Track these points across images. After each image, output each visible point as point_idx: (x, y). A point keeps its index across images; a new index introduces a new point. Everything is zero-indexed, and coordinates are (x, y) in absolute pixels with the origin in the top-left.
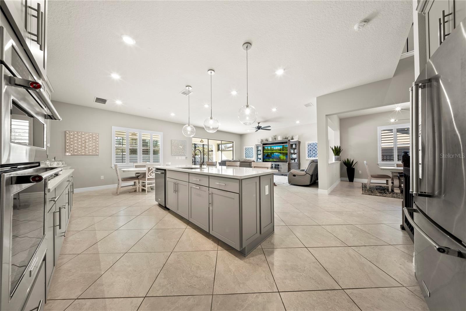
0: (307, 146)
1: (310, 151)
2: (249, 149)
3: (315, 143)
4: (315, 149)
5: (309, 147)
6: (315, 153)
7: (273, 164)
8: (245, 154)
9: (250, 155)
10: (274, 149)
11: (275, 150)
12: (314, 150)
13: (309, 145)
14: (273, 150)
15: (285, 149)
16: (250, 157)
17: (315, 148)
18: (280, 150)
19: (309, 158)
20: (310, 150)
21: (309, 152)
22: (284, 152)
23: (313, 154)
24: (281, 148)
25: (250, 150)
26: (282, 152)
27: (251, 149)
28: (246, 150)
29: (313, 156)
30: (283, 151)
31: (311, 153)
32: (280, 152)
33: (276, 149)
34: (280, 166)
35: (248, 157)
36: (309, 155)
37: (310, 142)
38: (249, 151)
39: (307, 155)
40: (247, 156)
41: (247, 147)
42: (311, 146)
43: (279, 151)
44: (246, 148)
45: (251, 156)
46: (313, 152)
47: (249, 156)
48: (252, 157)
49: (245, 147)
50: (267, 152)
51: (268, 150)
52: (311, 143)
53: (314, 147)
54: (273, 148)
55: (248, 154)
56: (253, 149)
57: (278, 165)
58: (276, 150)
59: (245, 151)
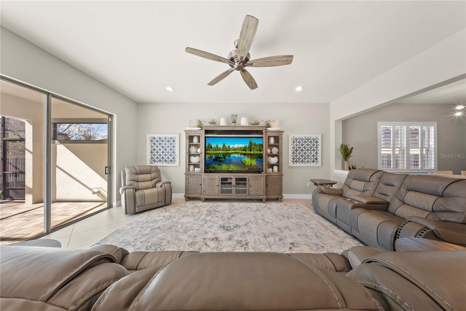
0: (291, 143)
1: (295, 152)
2: (163, 141)
3: (304, 138)
4: (304, 149)
5: (295, 143)
6: (304, 155)
7: (233, 177)
8: (152, 152)
9: (165, 155)
10: (231, 147)
11: (233, 150)
12: (302, 150)
13: (295, 141)
14: (229, 149)
15: (255, 148)
16: (166, 161)
17: (304, 146)
18: (245, 149)
19: (294, 163)
20: (297, 151)
21: (293, 153)
22: (252, 152)
23: (301, 157)
24: (246, 147)
25: (166, 144)
26: (248, 152)
27: (168, 141)
28: (154, 144)
29: (301, 160)
30: (251, 150)
31: (298, 154)
32: (244, 152)
33: (236, 147)
34: (247, 182)
35: (160, 161)
36: (293, 159)
37: (297, 136)
38: (163, 147)
39: (291, 158)
40: (157, 158)
41: (156, 136)
42: (298, 143)
43: (240, 152)
44: (154, 138)
45: (168, 158)
46: (301, 154)
47: (162, 158)
48: (171, 161)
49: (149, 136)
50: (214, 152)
51: (217, 149)
52: (298, 138)
53: (302, 145)
54: (229, 146)
55: (160, 152)
56: (174, 141)
57: (245, 179)
58: (235, 149)
59: (152, 147)
